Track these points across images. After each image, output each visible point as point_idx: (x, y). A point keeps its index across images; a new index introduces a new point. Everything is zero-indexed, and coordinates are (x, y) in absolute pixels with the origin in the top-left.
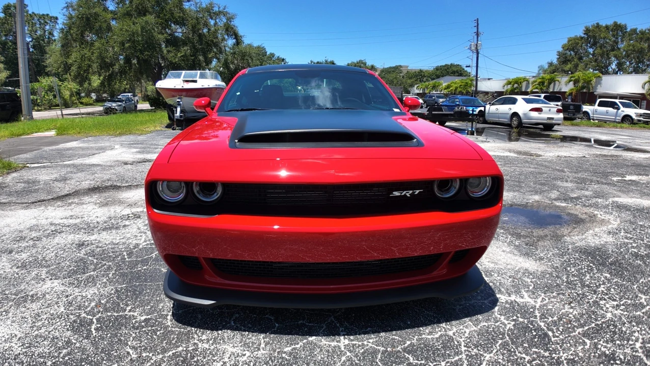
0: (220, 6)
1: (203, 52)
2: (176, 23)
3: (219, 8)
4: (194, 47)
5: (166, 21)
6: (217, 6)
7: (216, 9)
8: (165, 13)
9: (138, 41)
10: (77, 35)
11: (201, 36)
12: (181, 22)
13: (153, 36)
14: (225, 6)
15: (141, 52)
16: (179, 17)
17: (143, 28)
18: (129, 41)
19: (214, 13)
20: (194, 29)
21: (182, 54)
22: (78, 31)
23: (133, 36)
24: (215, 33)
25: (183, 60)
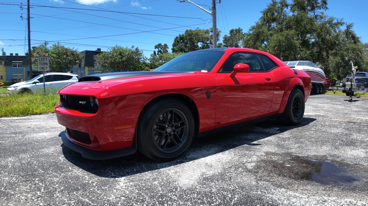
0: (338, 19)
1: (326, 50)
2: (308, 32)
3: (338, 20)
4: (320, 46)
5: (301, 32)
6: (336, 19)
7: (335, 21)
8: (301, 27)
9: (282, 45)
10: (252, 44)
11: (323, 39)
12: (310, 31)
13: (291, 42)
14: (342, 19)
15: (284, 52)
16: (309, 29)
17: (286, 37)
18: (278, 46)
19: (333, 24)
20: (319, 36)
21: (309, 52)
22: (252, 42)
23: (280, 43)
24: (337, 37)
25: (310, 56)
